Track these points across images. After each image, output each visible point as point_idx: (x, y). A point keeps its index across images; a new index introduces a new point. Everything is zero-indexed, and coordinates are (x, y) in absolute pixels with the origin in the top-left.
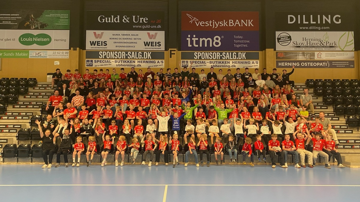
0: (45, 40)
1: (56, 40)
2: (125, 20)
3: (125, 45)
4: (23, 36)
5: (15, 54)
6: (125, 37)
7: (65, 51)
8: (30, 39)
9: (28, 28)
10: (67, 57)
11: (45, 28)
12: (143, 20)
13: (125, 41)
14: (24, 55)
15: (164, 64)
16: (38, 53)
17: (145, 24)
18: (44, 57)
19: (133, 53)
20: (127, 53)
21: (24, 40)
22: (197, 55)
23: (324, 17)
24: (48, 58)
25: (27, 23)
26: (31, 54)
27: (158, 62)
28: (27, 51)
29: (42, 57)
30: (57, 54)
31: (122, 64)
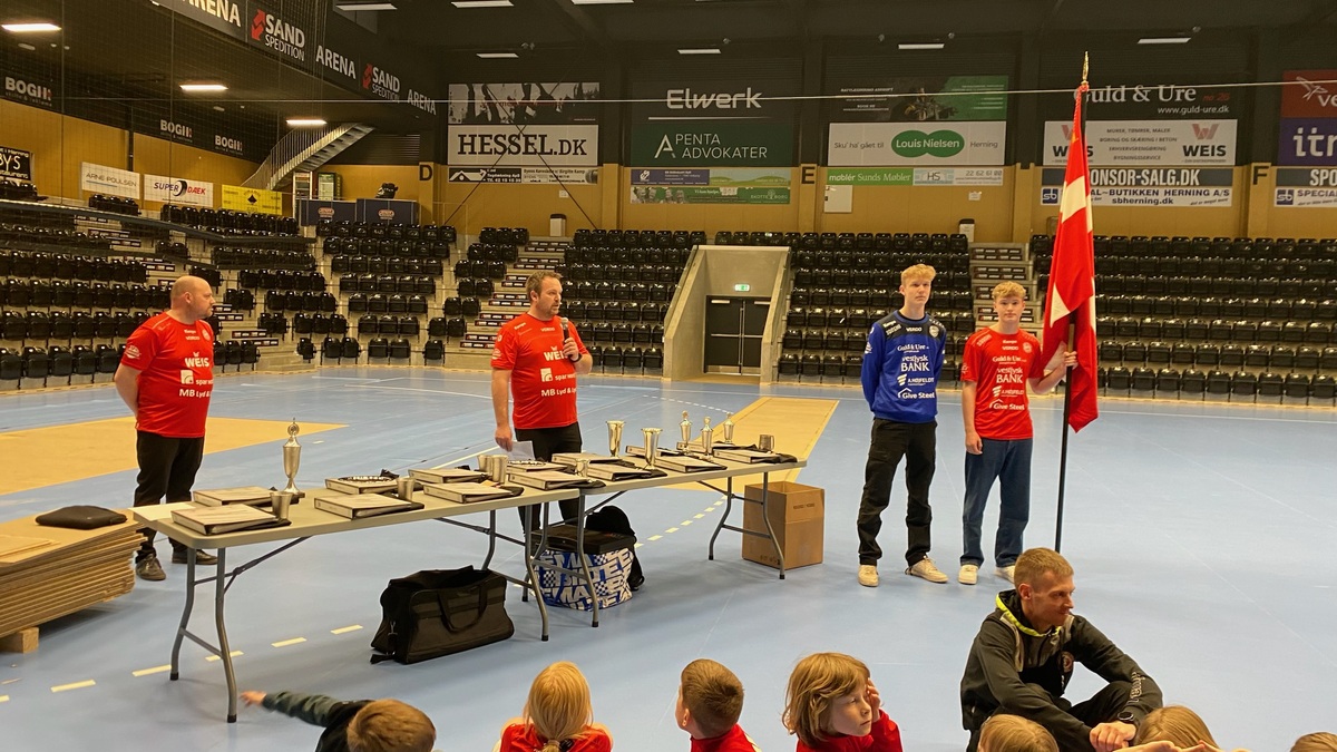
0: (950, 144)
1: (976, 145)
2: (1139, 97)
3: (1137, 153)
4: (902, 137)
5: (882, 178)
6: (1138, 135)
7: (994, 169)
8: (916, 144)
9: (913, 118)
10: (1000, 182)
11: (950, 117)
12: (1182, 95)
13: (1138, 144)
14: (902, 178)
15: (1230, 197)
16: (934, 175)
17: (1189, 105)
18: (947, 182)
19: (1155, 172)
20: (1139, 172)
21: (903, 145)
22: (1318, 176)
24: (955, 184)
25: (909, 109)
26: (917, 177)
27: (1216, 193)
28: (909, 170)
29: (942, 182)
30: (975, 176)
31: (1128, 197)
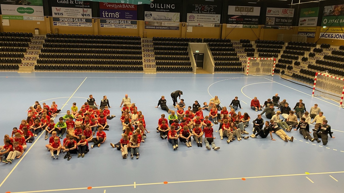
0: (31, 11)
1: (37, 11)
2: (71, 2)
3: (72, 15)
4: (19, 8)
5: (16, 18)
6: (72, 11)
7: (42, 17)
8: (23, 10)
9: (21, 4)
10: (44, 20)
11: (30, 5)
12: (80, 3)
13: (72, 13)
14: (21, 18)
15: (92, 25)
16: (28, 18)
17: (82, 5)
18: (31, 20)
19: (76, 19)
20: (73, 19)
21: (20, 10)
22: (108, 21)
23: (167, 5)
24: (33, 20)
25: (20, 2)
26: (24, 18)
27: (89, 24)
28: (22, 16)
30: (38, 19)
31: (72, 24)
